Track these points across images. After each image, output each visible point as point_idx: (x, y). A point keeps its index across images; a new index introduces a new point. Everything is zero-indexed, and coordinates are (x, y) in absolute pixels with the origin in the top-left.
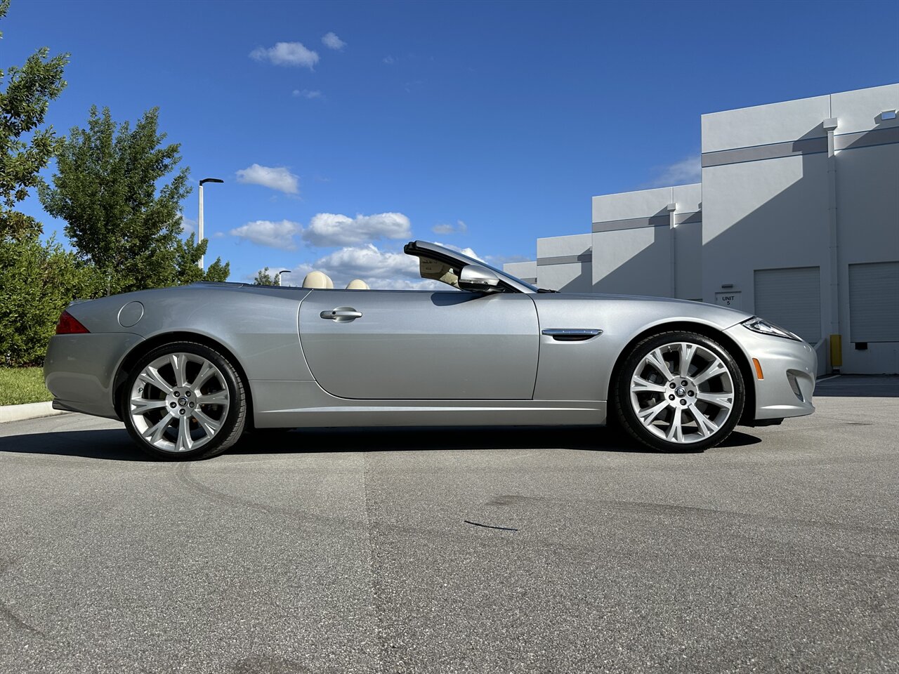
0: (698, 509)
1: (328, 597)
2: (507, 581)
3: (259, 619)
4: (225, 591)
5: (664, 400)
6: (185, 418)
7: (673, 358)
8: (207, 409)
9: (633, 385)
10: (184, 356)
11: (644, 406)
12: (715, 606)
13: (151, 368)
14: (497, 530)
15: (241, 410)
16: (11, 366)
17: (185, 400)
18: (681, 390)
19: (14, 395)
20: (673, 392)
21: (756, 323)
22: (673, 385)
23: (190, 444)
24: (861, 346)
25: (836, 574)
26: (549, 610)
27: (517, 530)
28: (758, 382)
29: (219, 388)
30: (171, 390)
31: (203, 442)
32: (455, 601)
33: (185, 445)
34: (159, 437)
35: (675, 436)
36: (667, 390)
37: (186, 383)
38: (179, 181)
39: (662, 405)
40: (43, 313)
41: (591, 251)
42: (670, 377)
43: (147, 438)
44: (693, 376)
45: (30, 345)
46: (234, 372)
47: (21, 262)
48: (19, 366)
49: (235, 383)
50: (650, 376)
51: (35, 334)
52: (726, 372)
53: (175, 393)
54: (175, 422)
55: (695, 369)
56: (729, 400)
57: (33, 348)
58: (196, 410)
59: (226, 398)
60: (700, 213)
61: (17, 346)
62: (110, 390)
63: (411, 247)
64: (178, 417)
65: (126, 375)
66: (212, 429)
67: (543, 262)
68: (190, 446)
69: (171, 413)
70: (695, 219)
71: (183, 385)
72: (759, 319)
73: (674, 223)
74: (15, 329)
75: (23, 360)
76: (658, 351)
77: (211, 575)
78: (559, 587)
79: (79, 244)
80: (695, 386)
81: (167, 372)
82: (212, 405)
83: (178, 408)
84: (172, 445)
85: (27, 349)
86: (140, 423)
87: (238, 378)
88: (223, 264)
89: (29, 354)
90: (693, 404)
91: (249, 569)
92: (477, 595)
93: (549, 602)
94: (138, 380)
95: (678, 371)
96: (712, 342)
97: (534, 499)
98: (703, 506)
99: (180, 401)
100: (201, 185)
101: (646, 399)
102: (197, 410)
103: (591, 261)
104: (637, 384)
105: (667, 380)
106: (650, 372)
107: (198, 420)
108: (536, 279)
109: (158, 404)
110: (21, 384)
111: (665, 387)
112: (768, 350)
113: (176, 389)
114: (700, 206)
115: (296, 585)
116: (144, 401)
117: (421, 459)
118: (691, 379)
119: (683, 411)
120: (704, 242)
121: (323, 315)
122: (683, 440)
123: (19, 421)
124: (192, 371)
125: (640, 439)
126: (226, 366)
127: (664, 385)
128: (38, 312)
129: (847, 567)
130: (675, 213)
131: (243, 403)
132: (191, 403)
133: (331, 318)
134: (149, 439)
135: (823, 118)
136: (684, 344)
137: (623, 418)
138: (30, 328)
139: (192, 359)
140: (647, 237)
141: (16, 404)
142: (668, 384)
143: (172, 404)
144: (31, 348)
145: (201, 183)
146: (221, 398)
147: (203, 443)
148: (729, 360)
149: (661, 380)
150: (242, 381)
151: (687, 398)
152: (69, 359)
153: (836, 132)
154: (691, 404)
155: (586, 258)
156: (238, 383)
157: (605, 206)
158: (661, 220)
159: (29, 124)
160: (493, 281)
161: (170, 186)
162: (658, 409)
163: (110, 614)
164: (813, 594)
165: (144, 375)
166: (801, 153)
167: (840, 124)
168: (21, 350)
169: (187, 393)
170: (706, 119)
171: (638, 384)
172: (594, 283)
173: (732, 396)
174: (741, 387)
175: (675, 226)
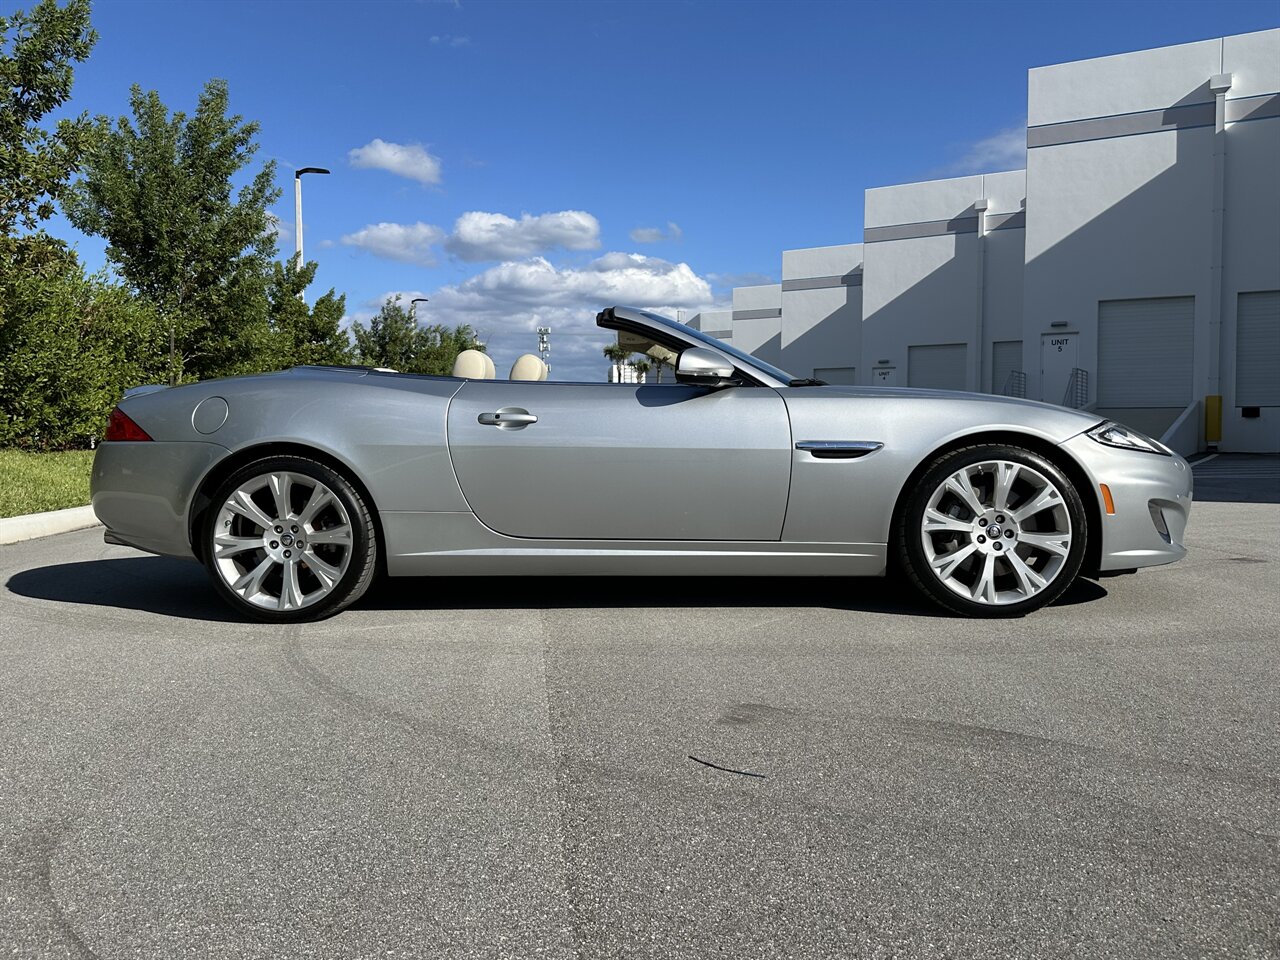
0: (1020, 736)
1: (505, 907)
2: (755, 882)
3: (412, 950)
4: (363, 890)
5: (970, 542)
6: (291, 562)
7: (985, 483)
8: (320, 550)
9: (925, 522)
10: (286, 476)
11: (941, 551)
12: (1051, 937)
13: (241, 493)
14: (736, 776)
15: (369, 553)
16: (41, 450)
17: (290, 537)
18: (995, 529)
19: (48, 497)
20: (983, 531)
21: (1108, 431)
22: (984, 522)
23: (300, 600)
24: (1251, 413)
25: (1220, 873)
26: (815, 941)
27: (764, 777)
28: (1107, 517)
29: (338, 522)
30: (271, 524)
31: (317, 596)
32: (684, 922)
33: (291, 600)
34: (255, 588)
35: (985, 594)
36: (975, 529)
37: (292, 514)
38: (264, 179)
39: (968, 551)
40: (83, 375)
41: (862, 270)
42: (980, 510)
43: (238, 591)
44: (1013, 507)
45: (66, 420)
46: (358, 500)
47: (51, 306)
48: (53, 450)
49: (360, 515)
50: (950, 508)
51: (71, 405)
52: (1061, 504)
53: (276, 528)
54: (277, 569)
55: (1016, 497)
56: (1065, 544)
57: (71, 424)
58: (306, 552)
59: (348, 535)
60: (1022, 214)
61: (48, 421)
62: (184, 519)
63: (606, 317)
64: (281, 562)
65: (206, 502)
66: (329, 578)
67: (790, 286)
68: (299, 603)
69: (271, 555)
70: (1016, 223)
71: (288, 517)
72: (1111, 425)
73: (985, 230)
74: (45, 398)
75: (57, 441)
76: (963, 473)
77: (341, 858)
78: (828, 895)
79: (128, 272)
80: (1015, 523)
81: (264, 499)
82: (328, 545)
83: (281, 548)
84: (275, 600)
85: (63, 426)
86: (229, 571)
87: (364, 508)
88: (336, 298)
89: (65, 432)
90: (1012, 549)
91: (392, 847)
92: (714, 912)
93: (815, 925)
94: (223, 509)
95: (991, 500)
96: (1042, 460)
97: (785, 711)
98: (1028, 730)
99: (284, 538)
100: (297, 177)
101: (944, 541)
102: (308, 552)
103: (861, 285)
104: (932, 521)
105: (975, 514)
106: (951, 503)
107: (309, 566)
108: (780, 310)
109: (253, 544)
110: (57, 478)
111: (972, 524)
112: (1123, 473)
113: (277, 522)
114: (1024, 203)
115: (459, 882)
116: (232, 539)
117: (622, 626)
118: (1010, 513)
119: (997, 559)
120: (1029, 258)
121: (482, 420)
122: (997, 600)
123: (56, 535)
124: (299, 497)
125: (933, 598)
126: (347, 491)
127: (971, 522)
128: (75, 375)
129: (1236, 861)
130: (986, 213)
131: (372, 543)
132: (299, 541)
133: (494, 423)
134: (241, 592)
135: (1210, 73)
136: (1001, 463)
137: (910, 569)
138: (65, 396)
139: (300, 481)
140: (944, 249)
141: (51, 510)
142: (976, 519)
143: (272, 543)
144: (67, 425)
145: (298, 174)
146: (342, 535)
147: (317, 598)
148: (1067, 486)
149: (966, 514)
150: (369, 512)
151: (1003, 540)
152: (125, 471)
153: (1228, 95)
154: (1009, 547)
155: (853, 280)
156: (364, 515)
157: (884, 204)
158: (965, 224)
159: (49, 102)
160: (726, 372)
161: (252, 187)
162: (961, 556)
163: (207, 935)
164: (1189, 916)
165: (232, 503)
166: (1174, 126)
167: (1235, 82)
168: (53, 427)
169: (292, 528)
170: (1035, 75)
171: (933, 519)
172: (864, 318)
173: (1068, 537)
174: (1082, 526)
175: (985, 233)
